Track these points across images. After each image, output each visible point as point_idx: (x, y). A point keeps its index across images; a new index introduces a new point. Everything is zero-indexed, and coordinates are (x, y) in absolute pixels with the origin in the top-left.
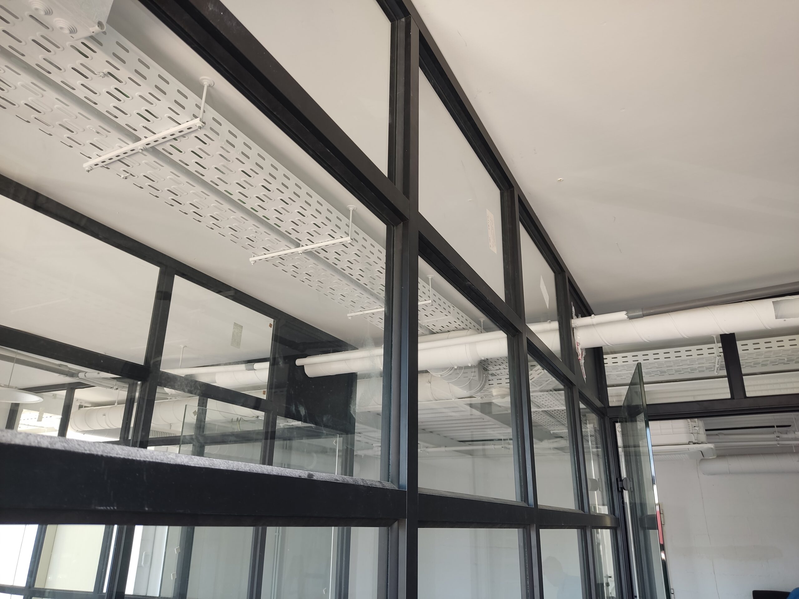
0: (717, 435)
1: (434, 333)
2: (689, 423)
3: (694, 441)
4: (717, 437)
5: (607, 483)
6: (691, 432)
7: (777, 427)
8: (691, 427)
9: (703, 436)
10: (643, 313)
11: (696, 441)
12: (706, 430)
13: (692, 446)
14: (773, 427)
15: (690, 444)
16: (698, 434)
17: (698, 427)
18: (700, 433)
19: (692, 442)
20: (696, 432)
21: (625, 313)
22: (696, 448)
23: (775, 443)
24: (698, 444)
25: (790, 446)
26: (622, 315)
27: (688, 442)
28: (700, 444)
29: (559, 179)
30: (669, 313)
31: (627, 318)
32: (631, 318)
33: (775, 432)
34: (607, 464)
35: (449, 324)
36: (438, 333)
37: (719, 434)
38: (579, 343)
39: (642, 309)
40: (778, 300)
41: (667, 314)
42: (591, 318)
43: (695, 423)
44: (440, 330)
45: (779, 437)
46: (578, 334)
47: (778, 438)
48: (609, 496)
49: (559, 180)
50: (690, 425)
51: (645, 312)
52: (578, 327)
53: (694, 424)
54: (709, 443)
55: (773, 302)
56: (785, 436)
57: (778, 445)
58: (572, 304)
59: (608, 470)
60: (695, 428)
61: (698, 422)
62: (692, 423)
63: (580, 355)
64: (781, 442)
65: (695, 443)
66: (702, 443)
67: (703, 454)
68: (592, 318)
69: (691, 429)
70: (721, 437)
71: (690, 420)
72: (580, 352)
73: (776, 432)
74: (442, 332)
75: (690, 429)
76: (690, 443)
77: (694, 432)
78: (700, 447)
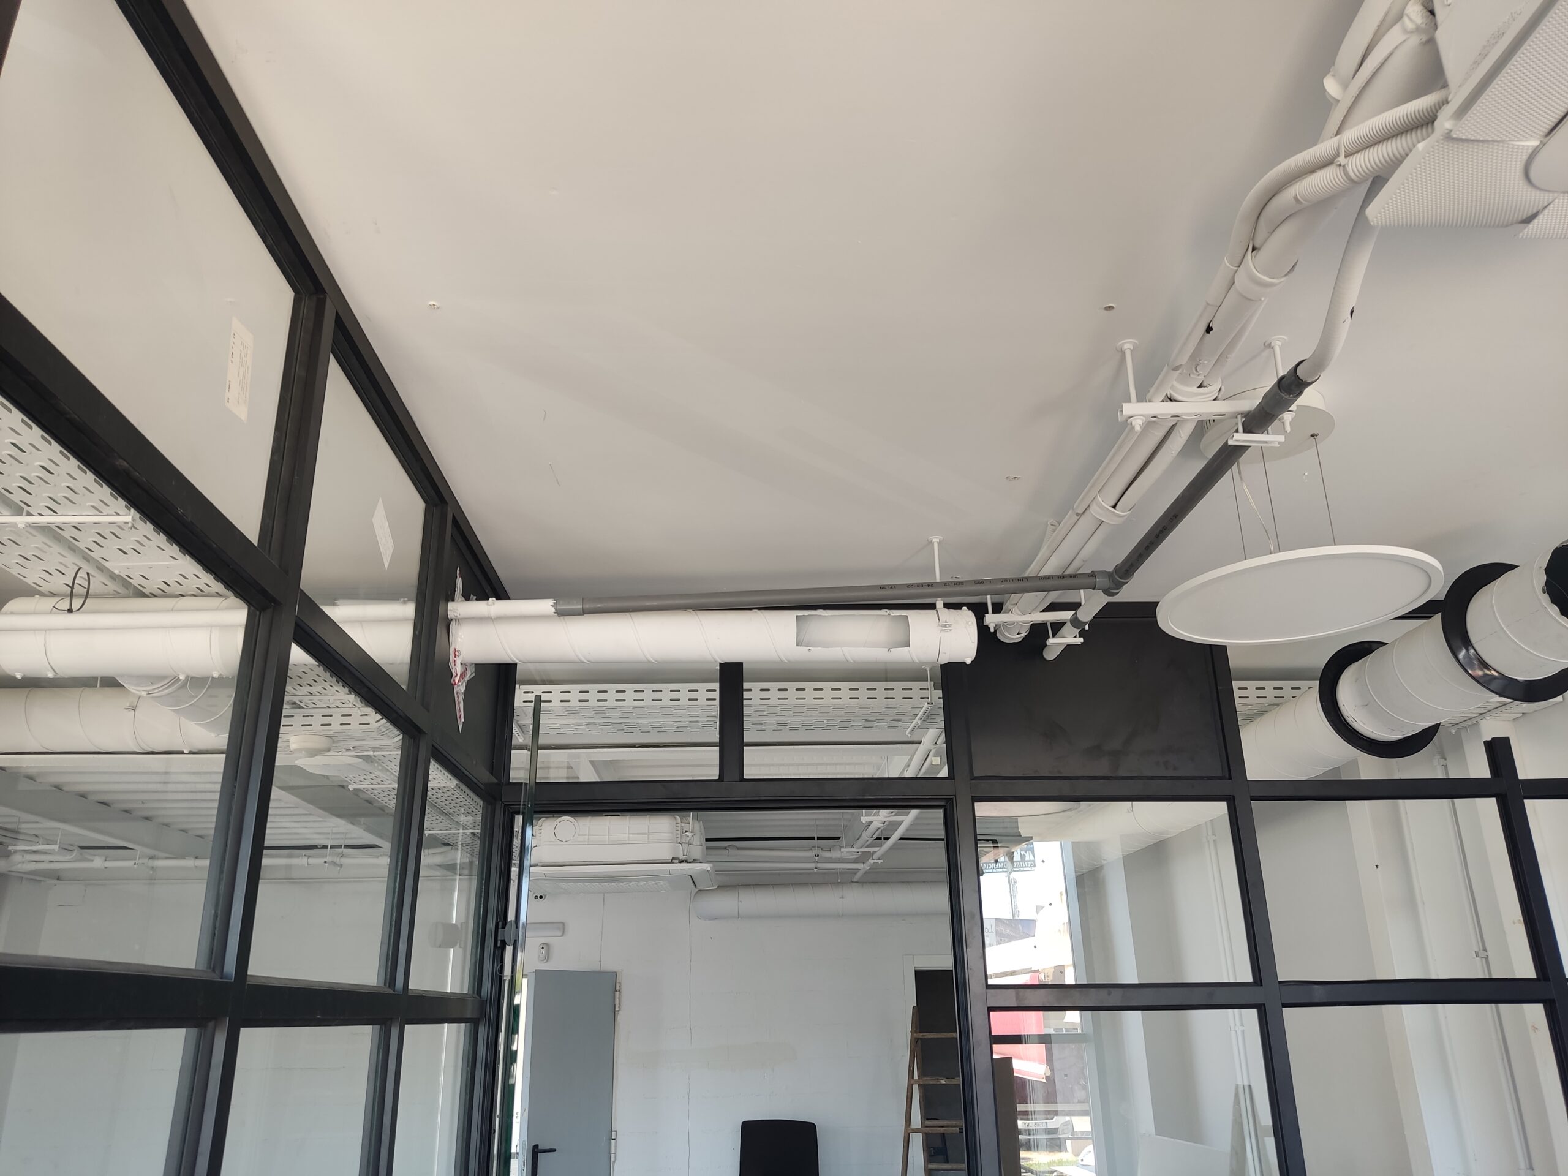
0: (725, 848)
1: (144, 595)
2: (678, 825)
3: (682, 857)
4: (725, 852)
5: (475, 932)
6: (679, 840)
7: (819, 839)
8: (679, 832)
9: (697, 851)
10: (584, 606)
11: (684, 858)
12: (707, 840)
13: (676, 866)
14: (813, 838)
15: (673, 863)
16: (689, 845)
17: (691, 832)
18: (694, 844)
19: (678, 859)
20: (687, 842)
21: (551, 602)
22: (681, 869)
23: (812, 865)
24: (688, 862)
25: (833, 872)
26: (546, 606)
27: (671, 858)
28: (690, 863)
29: (432, 303)
30: (631, 613)
31: (555, 613)
32: (561, 613)
33: (813, 847)
34: (483, 895)
35: (181, 580)
36: (155, 596)
37: (729, 846)
38: (459, 651)
39: (583, 599)
40: (805, 614)
41: (627, 613)
42: (488, 605)
43: (688, 825)
44: (160, 591)
45: (818, 856)
46: (460, 634)
47: (817, 858)
48: (476, 956)
49: (431, 306)
50: (679, 829)
51: (587, 606)
52: (462, 619)
53: (686, 827)
54: (708, 862)
55: (797, 616)
56: (827, 855)
57: (816, 870)
58: (458, 572)
59: (482, 906)
60: (686, 833)
61: (693, 824)
62: (683, 824)
63: (456, 676)
64: (819, 865)
65: (681, 862)
66: (694, 861)
67: (695, 881)
68: (490, 603)
70: (732, 852)
71: (681, 819)
72: (458, 669)
73: (815, 847)
74: (163, 594)
75: (678, 836)
76: (674, 861)
77: (684, 841)
78: (689, 869)
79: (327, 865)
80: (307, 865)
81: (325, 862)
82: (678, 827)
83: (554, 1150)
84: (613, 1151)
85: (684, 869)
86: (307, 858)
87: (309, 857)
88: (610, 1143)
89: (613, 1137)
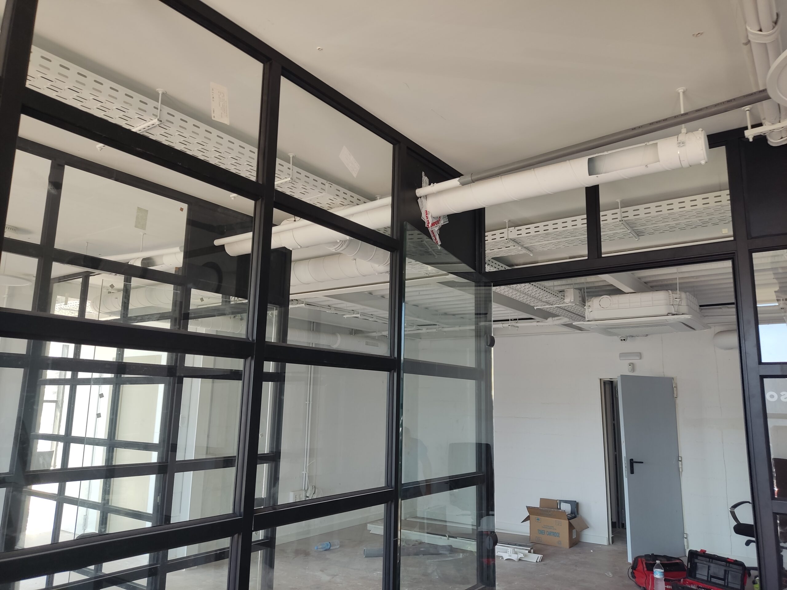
2: (670, 295)
3: (674, 312)
6: (672, 303)
8: (671, 299)
9: (683, 308)
11: (675, 313)
13: (670, 317)
16: (679, 305)
17: (680, 299)
18: (682, 304)
19: (671, 313)
20: (677, 304)
21: (456, 179)
22: (673, 319)
24: (678, 315)
26: (455, 182)
27: (667, 313)
31: (460, 184)
32: (463, 184)
43: (677, 294)
50: (672, 297)
53: (675, 296)
54: (688, 314)
60: (676, 299)
62: (673, 295)
65: (673, 315)
66: (681, 314)
69: (672, 301)
71: (672, 292)
75: (670, 301)
76: (668, 315)
77: (675, 304)
78: (678, 318)
79: (510, 327)
80: (502, 327)
81: (509, 326)
82: (670, 296)
83: (642, 463)
84: (680, 466)
85: (674, 319)
86: (502, 324)
87: (503, 324)
88: (678, 462)
89: (680, 460)
